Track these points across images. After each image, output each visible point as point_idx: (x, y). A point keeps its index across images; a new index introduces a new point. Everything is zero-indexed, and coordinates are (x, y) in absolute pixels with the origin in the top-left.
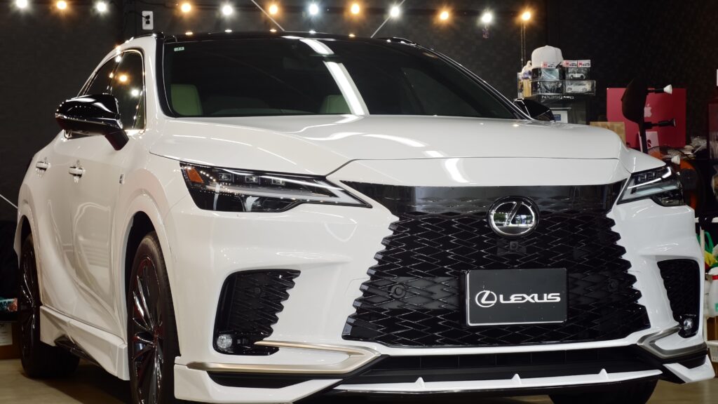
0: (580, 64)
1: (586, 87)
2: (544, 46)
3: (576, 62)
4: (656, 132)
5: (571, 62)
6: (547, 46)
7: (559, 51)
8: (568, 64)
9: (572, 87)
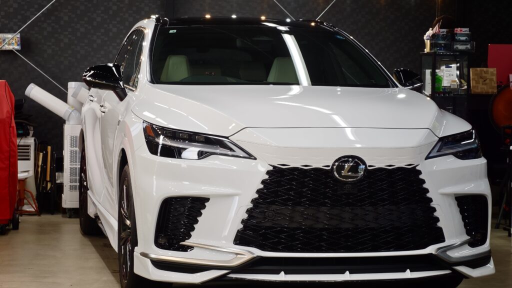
1: (468, 46)
9: (458, 46)
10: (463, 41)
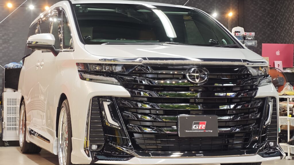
0: (251, 34)
1: (253, 43)
2: (237, 26)
3: (249, 33)
4: (281, 61)
5: (247, 33)
6: (238, 27)
7: (243, 28)
8: (246, 34)
9: (248, 43)
10: (250, 40)
